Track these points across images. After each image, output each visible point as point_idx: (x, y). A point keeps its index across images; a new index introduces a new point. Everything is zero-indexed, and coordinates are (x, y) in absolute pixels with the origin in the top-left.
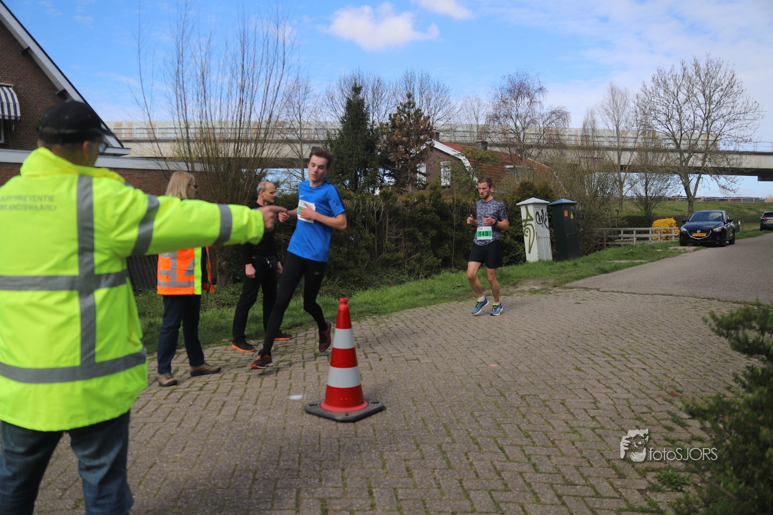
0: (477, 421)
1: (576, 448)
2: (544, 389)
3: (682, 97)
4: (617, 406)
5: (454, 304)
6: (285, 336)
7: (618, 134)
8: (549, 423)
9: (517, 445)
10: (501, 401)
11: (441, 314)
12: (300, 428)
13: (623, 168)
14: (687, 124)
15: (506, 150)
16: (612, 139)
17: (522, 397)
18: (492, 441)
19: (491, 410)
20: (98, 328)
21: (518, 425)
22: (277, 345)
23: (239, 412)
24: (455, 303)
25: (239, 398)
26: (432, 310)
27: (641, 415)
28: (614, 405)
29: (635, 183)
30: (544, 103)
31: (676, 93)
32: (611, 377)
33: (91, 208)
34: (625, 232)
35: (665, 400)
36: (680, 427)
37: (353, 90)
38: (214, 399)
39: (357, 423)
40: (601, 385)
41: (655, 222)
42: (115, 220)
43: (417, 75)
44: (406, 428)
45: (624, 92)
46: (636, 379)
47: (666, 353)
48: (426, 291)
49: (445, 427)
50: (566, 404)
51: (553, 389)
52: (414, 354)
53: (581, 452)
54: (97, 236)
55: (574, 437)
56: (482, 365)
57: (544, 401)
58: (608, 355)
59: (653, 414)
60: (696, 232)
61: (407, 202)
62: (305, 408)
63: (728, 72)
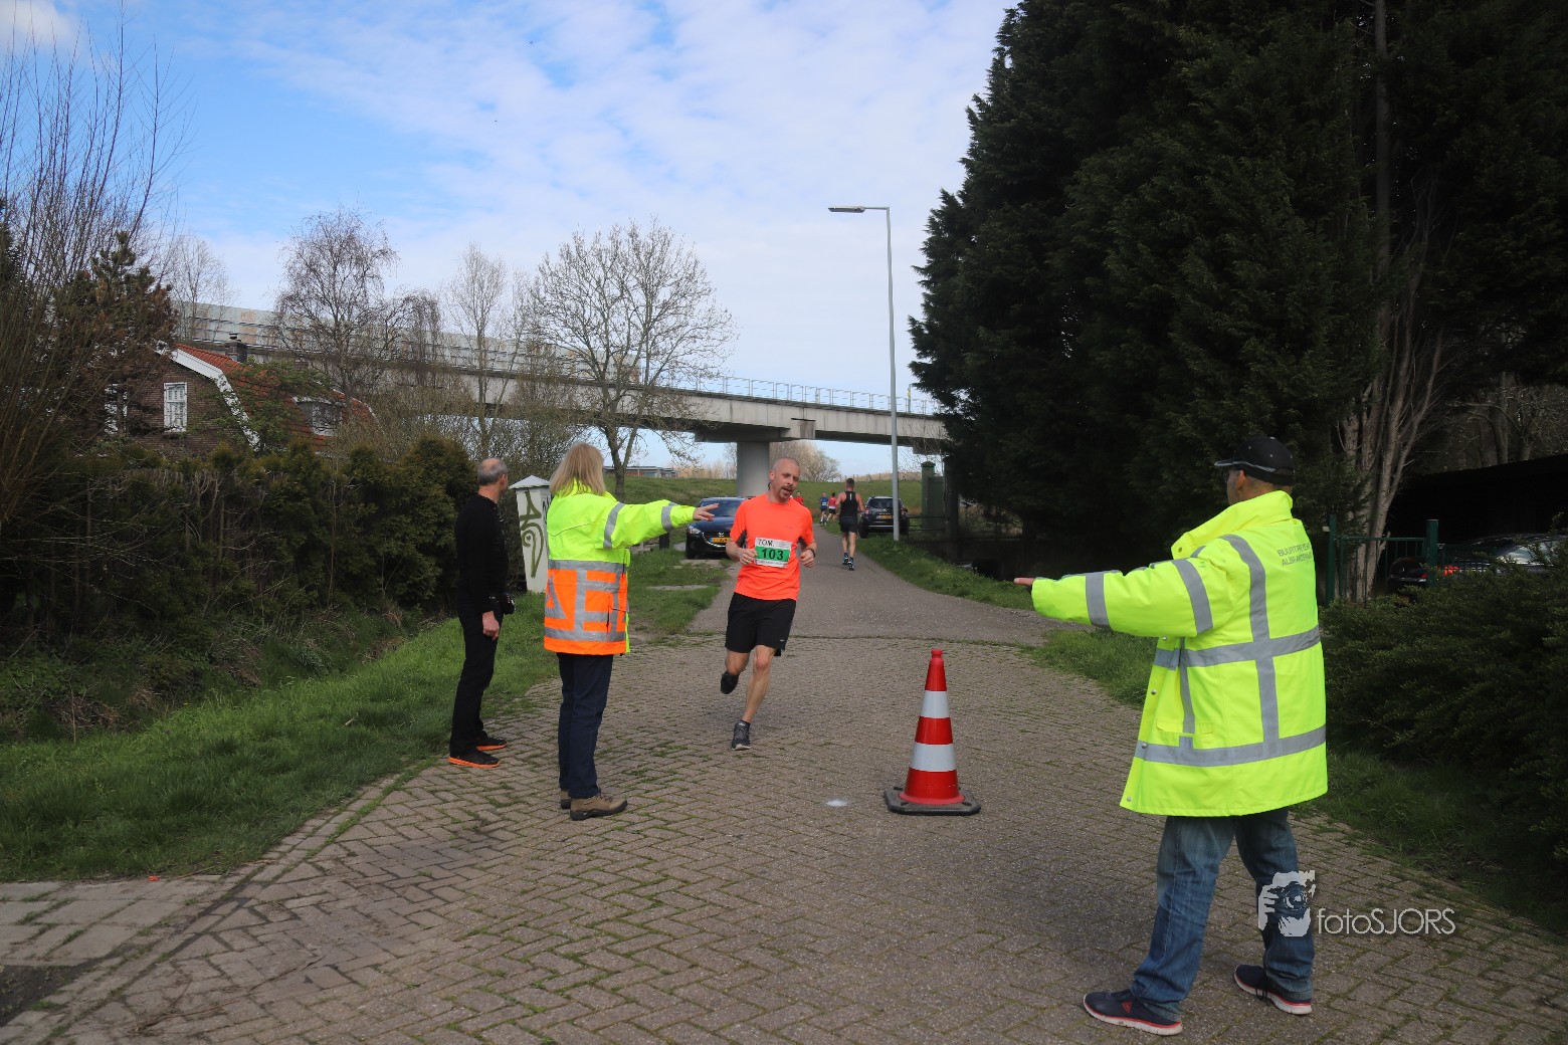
7: (480, 345)
13: (489, 409)
16: (469, 354)
30: (389, 281)
31: (601, 283)
45: (495, 265)
60: (717, 536)
61: (259, 475)
62: (894, 810)
63: (684, 254)
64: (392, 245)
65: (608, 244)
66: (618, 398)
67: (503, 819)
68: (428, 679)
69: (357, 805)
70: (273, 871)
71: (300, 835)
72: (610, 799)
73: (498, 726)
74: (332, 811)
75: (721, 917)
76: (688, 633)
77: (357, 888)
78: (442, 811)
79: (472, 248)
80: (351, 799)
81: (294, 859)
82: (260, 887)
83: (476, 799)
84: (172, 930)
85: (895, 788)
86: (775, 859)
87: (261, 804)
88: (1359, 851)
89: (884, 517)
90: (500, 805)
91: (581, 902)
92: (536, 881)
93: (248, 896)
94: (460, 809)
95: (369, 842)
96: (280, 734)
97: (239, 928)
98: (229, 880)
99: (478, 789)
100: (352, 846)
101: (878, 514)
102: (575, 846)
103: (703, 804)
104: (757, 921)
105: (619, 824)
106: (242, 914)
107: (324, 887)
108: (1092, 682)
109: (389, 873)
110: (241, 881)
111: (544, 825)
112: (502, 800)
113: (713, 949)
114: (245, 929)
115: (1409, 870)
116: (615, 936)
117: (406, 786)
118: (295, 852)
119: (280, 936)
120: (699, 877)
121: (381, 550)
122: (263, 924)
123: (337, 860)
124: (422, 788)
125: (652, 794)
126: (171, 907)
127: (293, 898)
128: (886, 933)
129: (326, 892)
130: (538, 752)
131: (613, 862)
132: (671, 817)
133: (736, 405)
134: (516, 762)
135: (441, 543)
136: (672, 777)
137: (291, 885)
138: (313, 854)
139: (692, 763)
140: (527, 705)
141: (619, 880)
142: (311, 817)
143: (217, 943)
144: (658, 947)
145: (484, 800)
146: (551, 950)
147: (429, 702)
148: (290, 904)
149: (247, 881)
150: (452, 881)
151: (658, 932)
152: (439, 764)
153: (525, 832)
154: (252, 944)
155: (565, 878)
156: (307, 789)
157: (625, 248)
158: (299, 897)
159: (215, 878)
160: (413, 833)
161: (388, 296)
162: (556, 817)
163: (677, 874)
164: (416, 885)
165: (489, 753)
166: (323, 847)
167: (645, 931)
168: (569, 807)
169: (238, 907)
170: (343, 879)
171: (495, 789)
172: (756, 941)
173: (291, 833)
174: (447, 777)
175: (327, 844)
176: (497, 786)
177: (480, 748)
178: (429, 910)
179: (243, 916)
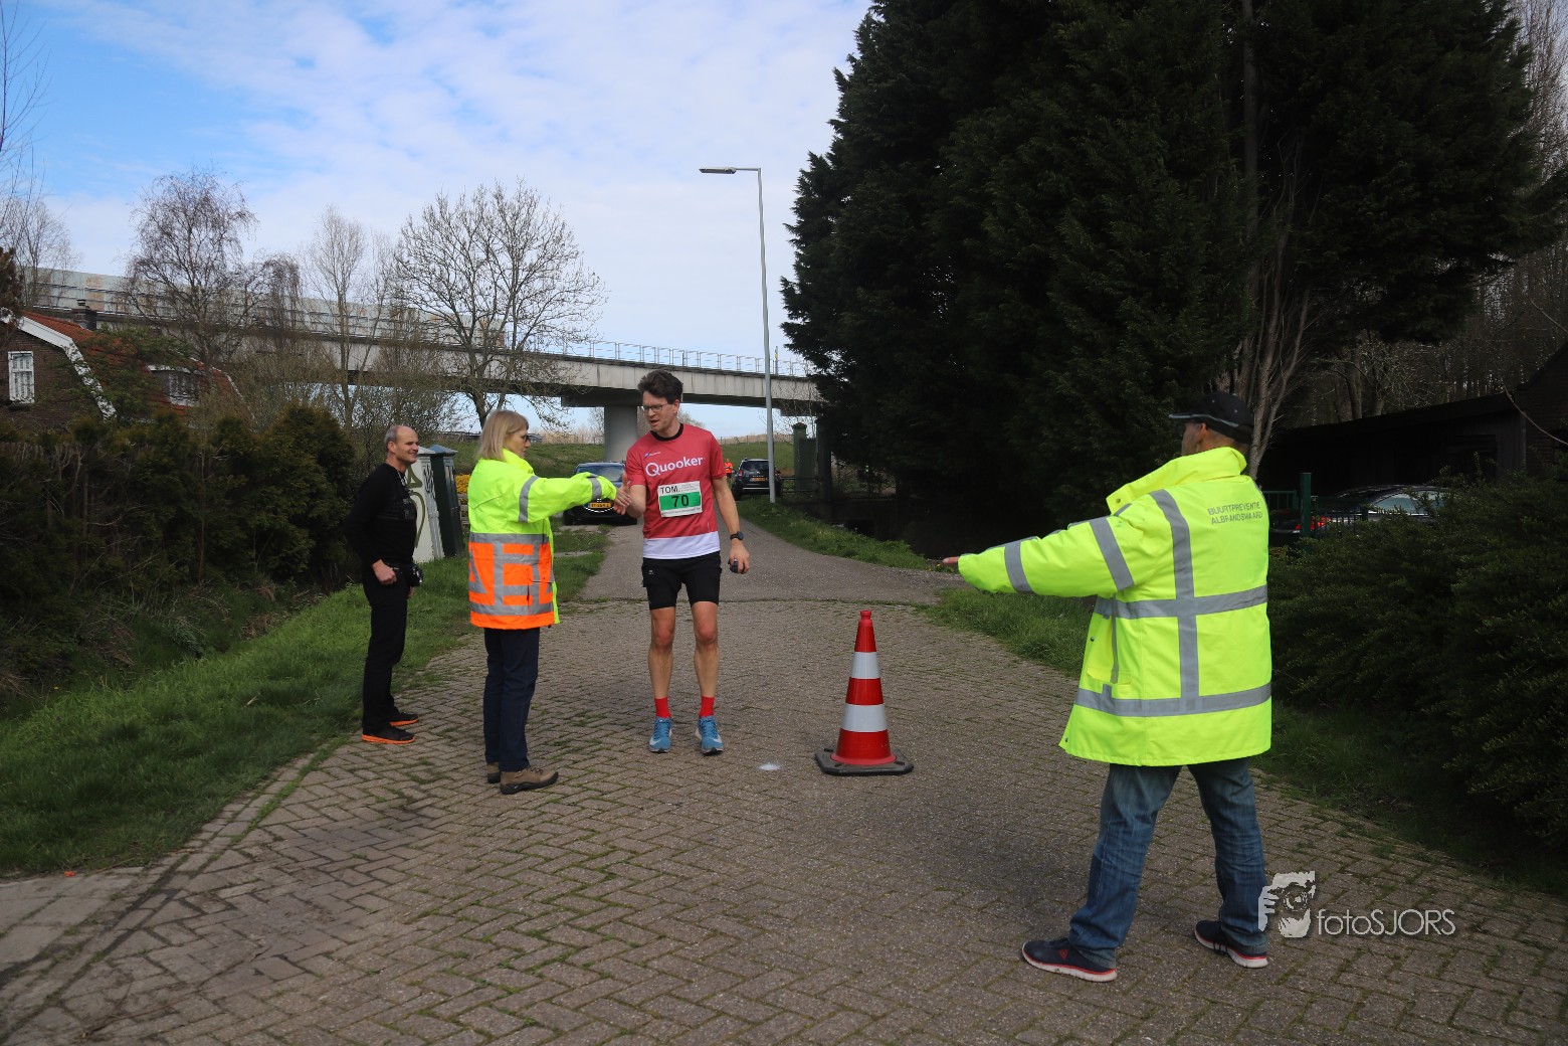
7: (340, 310)
13: (353, 376)
16: (324, 319)
31: (466, 246)
61: (124, 448)
62: (828, 772)
63: (551, 218)
64: (250, 207)
65: (472, 207)
66: (486, 363)
67: (429, 796)
68: (326, 655)
69: (275, 788)
70: (197, 860)
71: (221, 822)
72: (541, 772)
73: (406, 701)
74: (250, 794)
75: (679, 886)
76: (581, 600)
77: (291, 874)
78: (364, 790)
79: (331, 210)
80: (268, 781)
81: (218, 847)
82: (187, 878)
83: (398, 776)
84: (101, 927)
85: (825, 750)
86: (720, 826)
87: (175, 790)
88: (1279, 794)
89: (757, 479)
90: (423, 782)
91: (532, 877)
92: (478, 859)
93: (177, 887)
94: (382, 787)
95: (293, 825)
96: (179, 717)
97: (172, 922)
98: (153, 871)
99: (397, 766)
100: (276, 830)
101: (751, 476)
102: (513, 821)
103: (635, 773)
104: (716, 888)
105: (553, 797)
106: (173, 906)
107: (256, 874)
108: (992, 639)
109: (321, 856)
110: (166, 872)
111: (474, 800)
112: (423, 776)
113: (677, 920)
114: (180, 922)
115: (1328, 811)
116: (574, 911)
117: (323, 765)
118: (217, 839)
119: (219, 928)
120: (648, 847)
121: (252, 524)
122: (198, 916)
123: (263, 845)
124: (340, 767)
125: (581, 765)
126: (95, 904)
127: (225, 887)
128: (847, 895)
129: (258, 880)
130: (452, 725)
131: (556, 835)
132: (604, 787)
133: (603, 369)
134: (431, 737)
135: (313, 514)
136: (598, 747)
137: (219, 873)
138: (237, 840)
139: (616, 732)
140: (431, 678)
141: (566, 854)
142: (229, 802)
143: (153, 938)
144: (621, 919)
145: (406, 778)
146: (511, 928)
147: (330, 678)
148: (223, 894)
149: (172, 871)
150: (390, 861)
151: (617, 905)
152: (352, 742)
153: (456, 809)
154: (191, 937)
155: (509, 855)
156: (221, 773)
157: (491, 210)
158: (231, 885)
159: (138, 870)
160: (338, 814)
161: (247, 260)
162: (484, 792)
163: (623, 844)
164: (353, 868)
165: (401, 728)
166: (247, 832)
167: (605, 904)
168: (499, 781)
169: (168, 900)
170: (275, 864)
171: (416, 765)
172: (719, 909)
173: (211, 820)
174: (363, 754)
175: (250, 829)
176: (415, 762)
177: (393, 724)
178: (371, 893)
179: (174, 909)
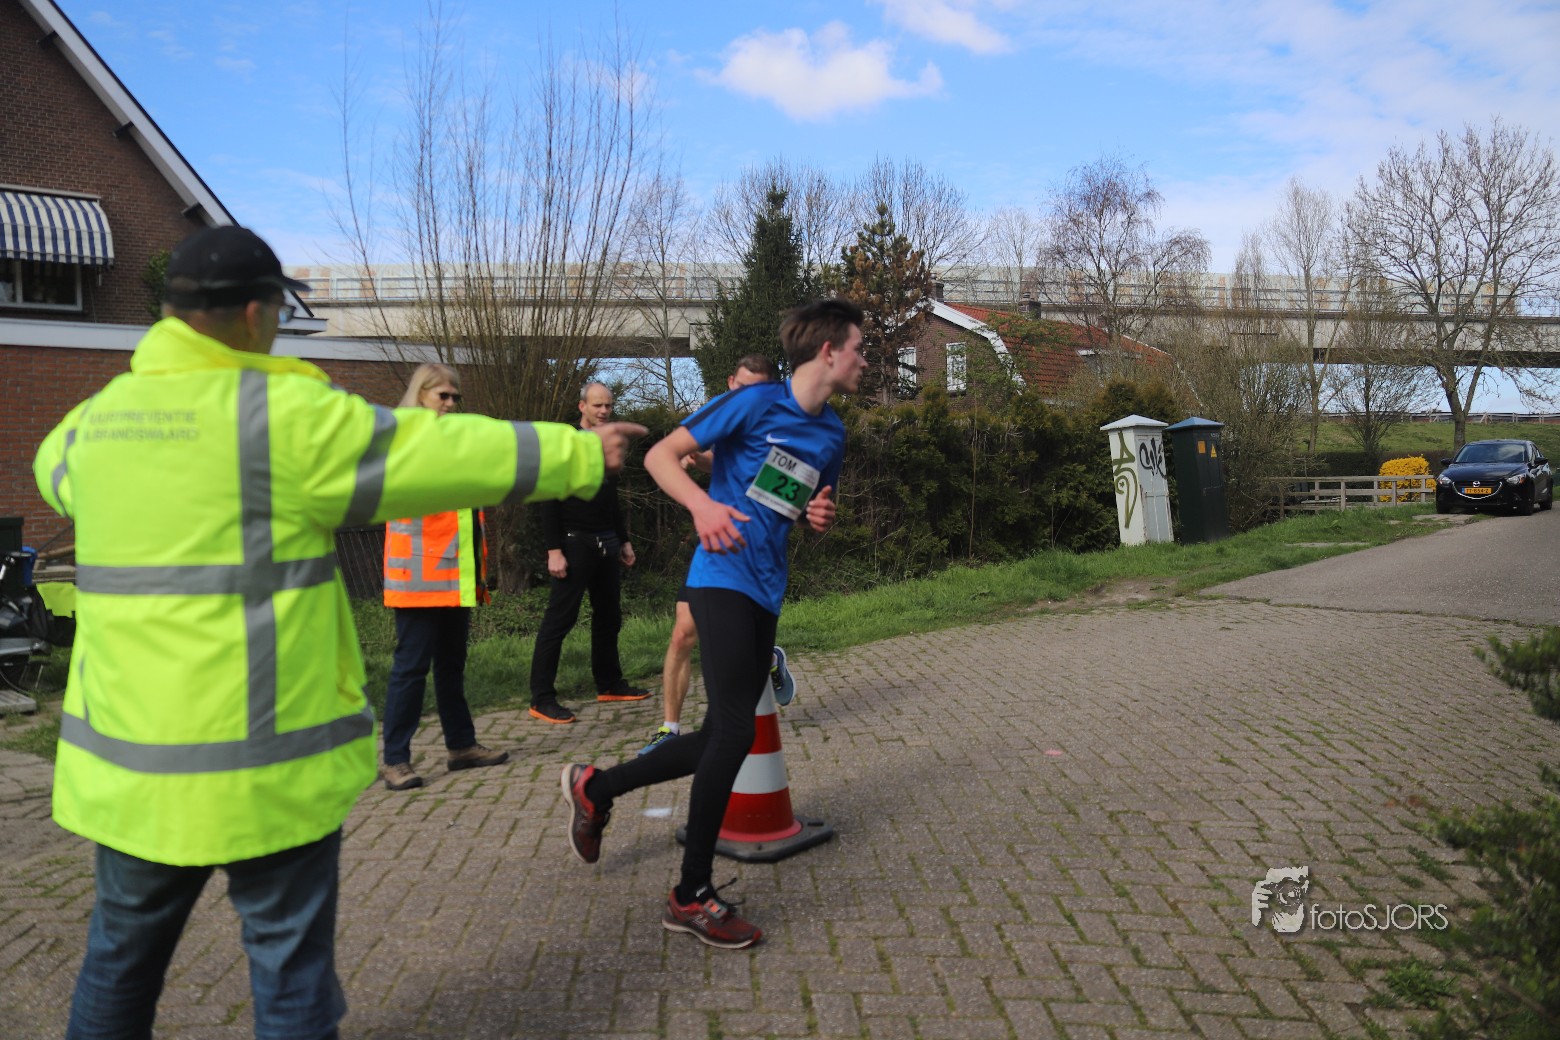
0: (1020, 862)
1: (1222, 918)
2: (1156, 800)
3: (1441, 208)
4: (1305, 837)
5: (973, 629)
6: (635, 692)
7: (1307, 286)
8: (1166, 868)
9: (1100, 912)
10: (1068, 822)
11: (947, 648)
12: (666, 873)
13: (1318, 355)
14: (1451, 262)
15: (1078, 320)
16: (1295, 296)
17: (1111, 815)
18: (1052, 902)
19: (1049, 841)
20: (281, 667)
21: (1102, 872)
22: (619, 710)
23: (545, 840)
24: (975, 627)
25: (544, 813)
26: (929, 642)
27: (1354, 855)
28: (1299, 834)
29: (1344, 384)
30: (1156, 223)
31: (1427, 201)
32: (1294, 776)
33: (264, 433)
34: (1323, 486)
35: (1403, 824)
36: (1434, 879)
37: (768, 200)
38: (495, 814)
39: (779, 864)
40: (1273, 794)
41: (1385, 465)
42: (311, 457)
43: (899, 170)
44: (878, 874)
45: (1319, 198)
46: (1344, 782)
47: (1407, 730)
48: (918, 604)
49: (956, 874)
50: (1201, 830)
51: (1174, 799)
52: (893, 729)
53: (1230, 926)
54: (276, 487)
55: (1217, 896)
56: (1031, 752)
57: (1157, 824)
58: (1287, 733)
59: (1379, 852)
60: (1471, 486)
79: (1295, 183)
161: (1156, 238)
